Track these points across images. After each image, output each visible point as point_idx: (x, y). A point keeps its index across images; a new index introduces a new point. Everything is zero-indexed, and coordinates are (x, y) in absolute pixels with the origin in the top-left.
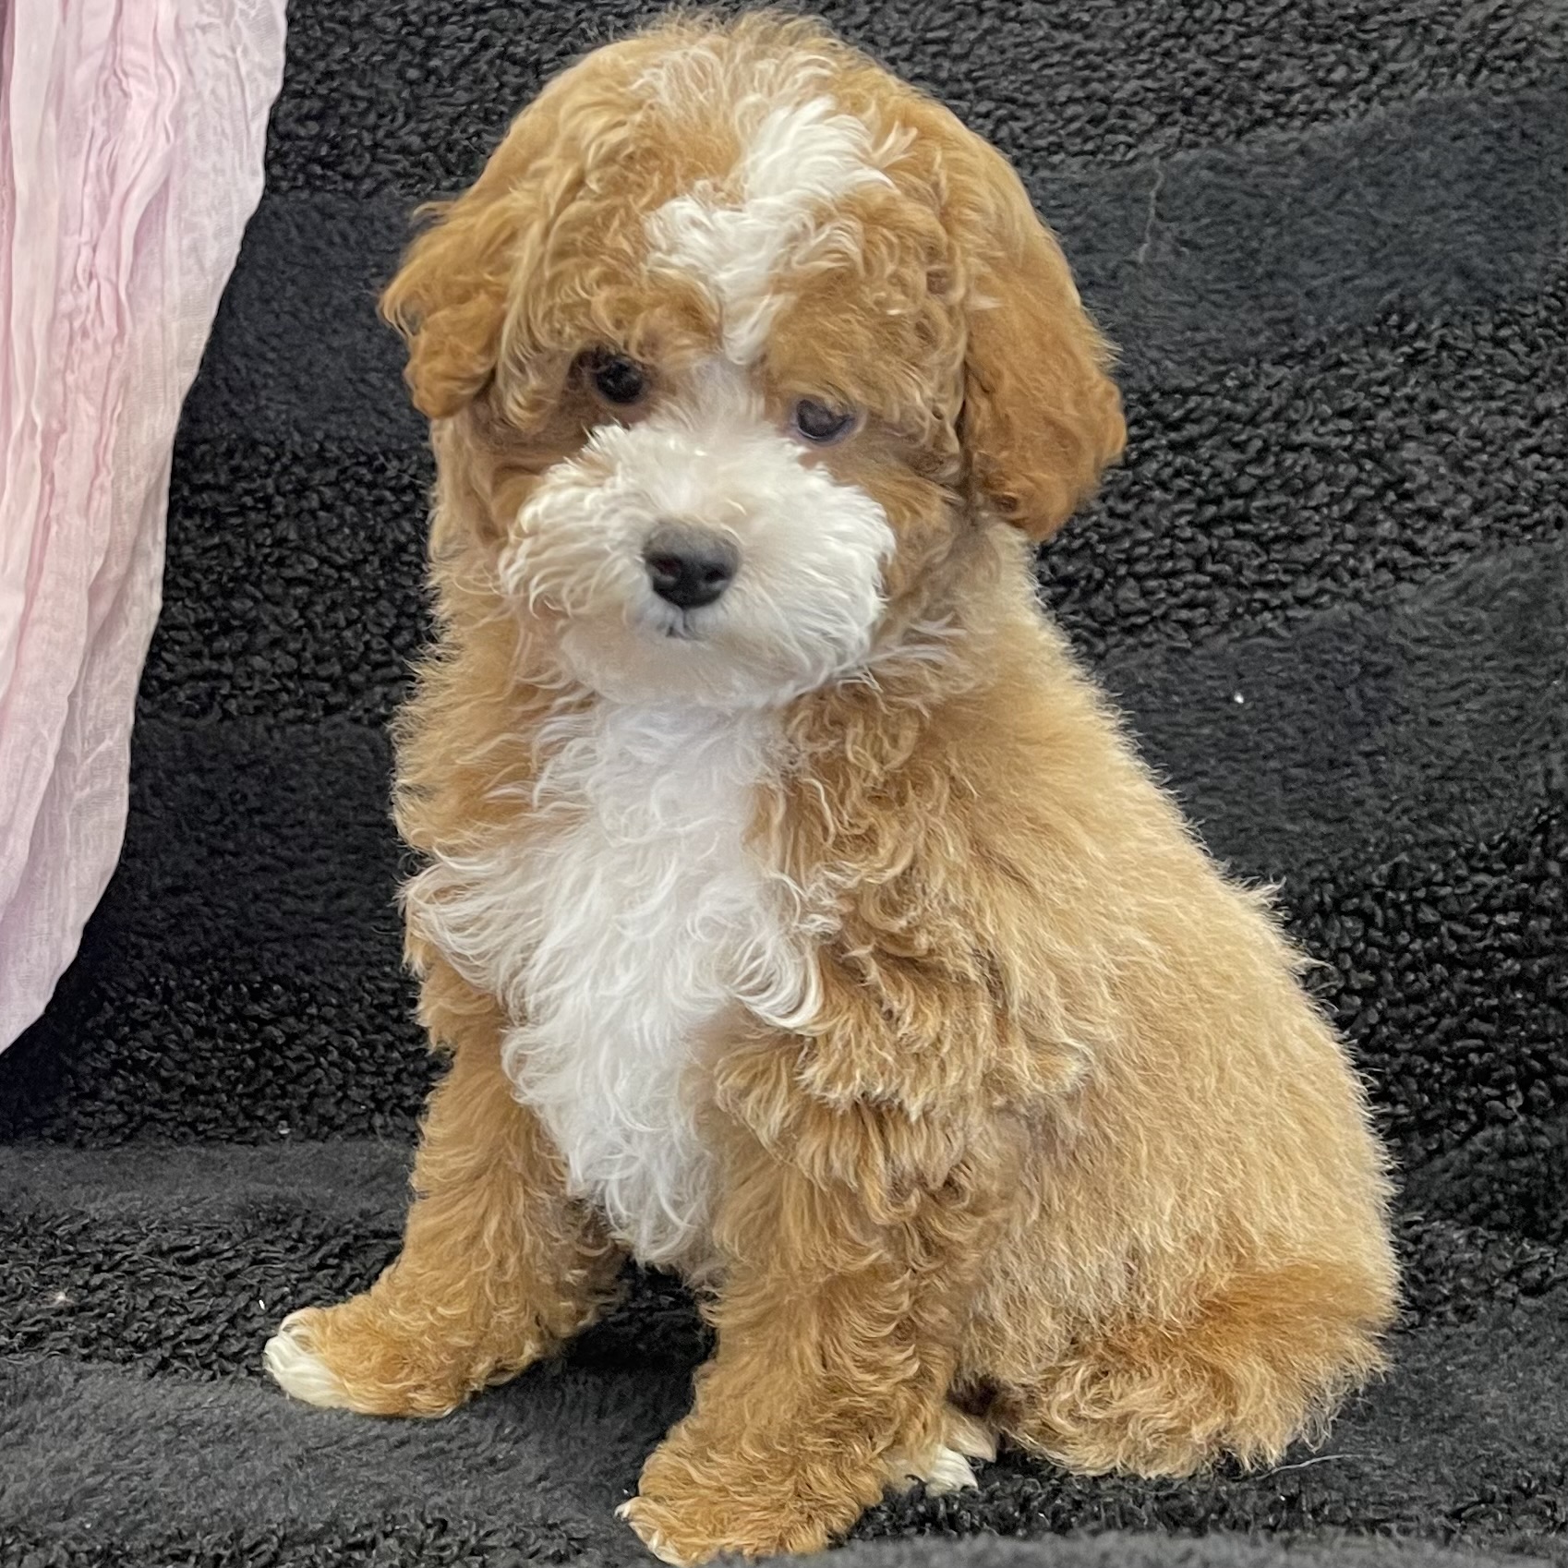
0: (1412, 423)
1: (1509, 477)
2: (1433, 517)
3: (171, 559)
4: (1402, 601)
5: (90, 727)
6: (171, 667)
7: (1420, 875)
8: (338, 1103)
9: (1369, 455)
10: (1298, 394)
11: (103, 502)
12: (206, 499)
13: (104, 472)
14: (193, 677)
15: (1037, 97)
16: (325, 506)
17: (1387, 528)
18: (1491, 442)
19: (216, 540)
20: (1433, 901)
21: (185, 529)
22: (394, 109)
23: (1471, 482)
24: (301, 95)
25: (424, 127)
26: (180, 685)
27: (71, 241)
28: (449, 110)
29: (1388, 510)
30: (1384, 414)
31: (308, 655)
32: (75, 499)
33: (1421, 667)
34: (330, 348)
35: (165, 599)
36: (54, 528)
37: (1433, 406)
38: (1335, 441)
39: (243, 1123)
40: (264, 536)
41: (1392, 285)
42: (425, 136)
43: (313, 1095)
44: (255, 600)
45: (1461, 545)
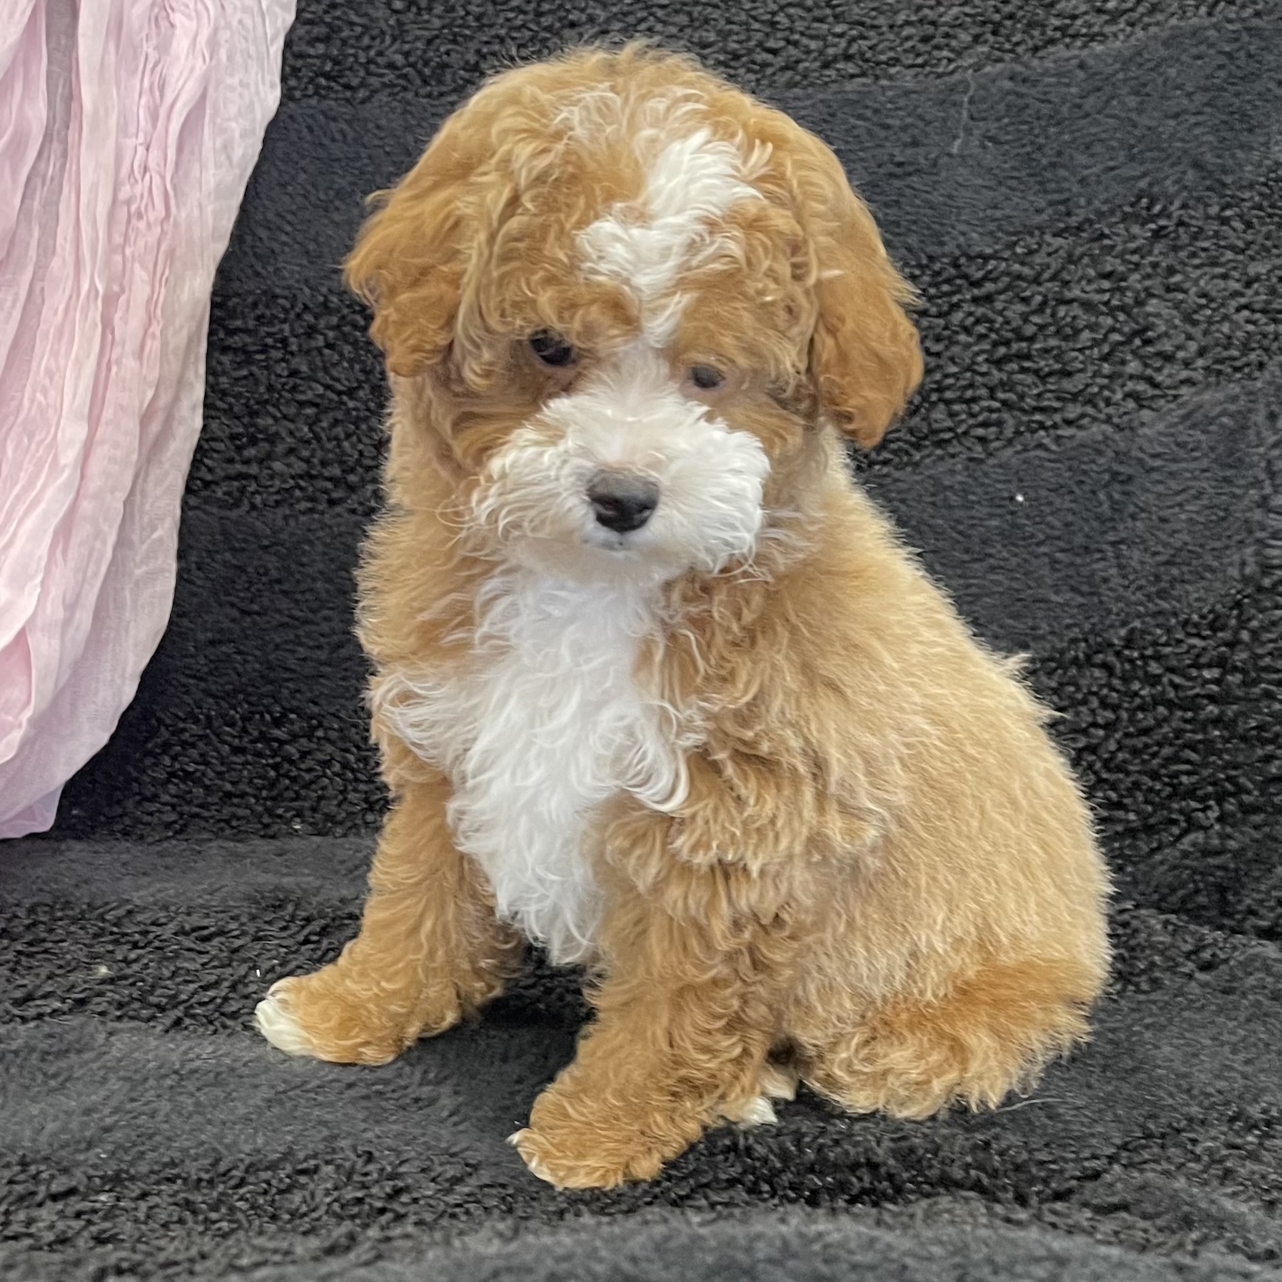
0: (1155, 284)
1: (1226, 328)
2: (1168, 358)
3: (211, 388)
4: (1143, 424)
5: (146, 519)
6: (210, 470)
7: (1149, 638)
8: (339, 805)
9: (1122, 308)
10: (1071, 259)
11: (153, 346)
12: (236, 341)
13: (154, 323)
14: (228, 478)
15: (881, 21)
16: (329, 346)
17: (1134, 366)
18: (1213, 300)
19: (245, 372)
20: (1158, 657)
21: (220, 363)
22: (383, 33)
23: (1197, 332)
24: (310, 22)
25: (407, 47)
26: (217, 483)
27: (130, 143)
28: (426, 33)
29: (1134, 352)
30: (1136, 276)
31: (315, 461)
32: (132, 345)
33: (1156, 476)
34: (333, 222)
35: (205, 417)
36: (114, 369)
37: (1171, 271)
38: (1096, 298)
39: (266, 820)
40: (281, 369)
41: (1144, 175)
42: (407, 54)
43: (320, 798)
44: (274, 418)
45: (1188, 382)
